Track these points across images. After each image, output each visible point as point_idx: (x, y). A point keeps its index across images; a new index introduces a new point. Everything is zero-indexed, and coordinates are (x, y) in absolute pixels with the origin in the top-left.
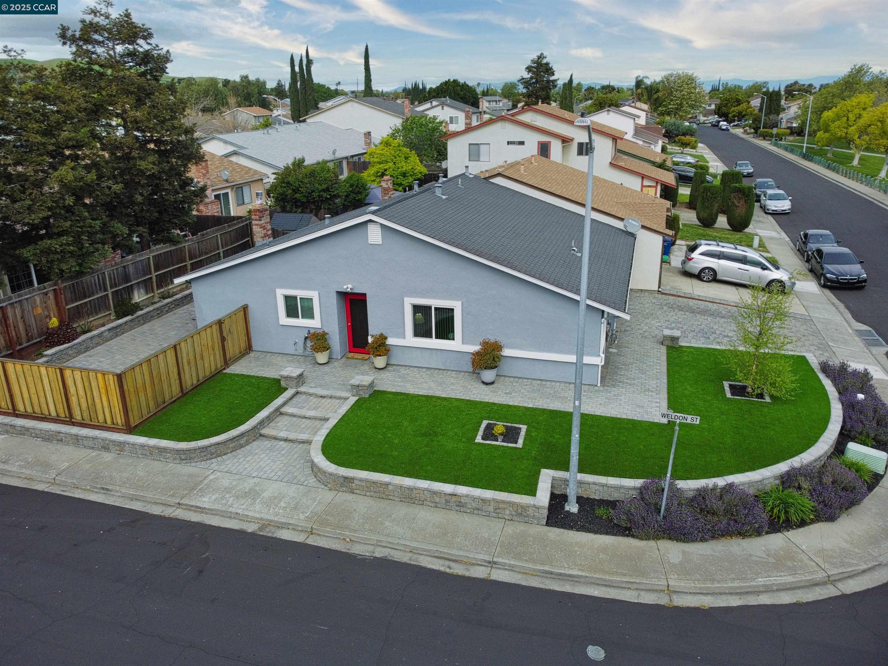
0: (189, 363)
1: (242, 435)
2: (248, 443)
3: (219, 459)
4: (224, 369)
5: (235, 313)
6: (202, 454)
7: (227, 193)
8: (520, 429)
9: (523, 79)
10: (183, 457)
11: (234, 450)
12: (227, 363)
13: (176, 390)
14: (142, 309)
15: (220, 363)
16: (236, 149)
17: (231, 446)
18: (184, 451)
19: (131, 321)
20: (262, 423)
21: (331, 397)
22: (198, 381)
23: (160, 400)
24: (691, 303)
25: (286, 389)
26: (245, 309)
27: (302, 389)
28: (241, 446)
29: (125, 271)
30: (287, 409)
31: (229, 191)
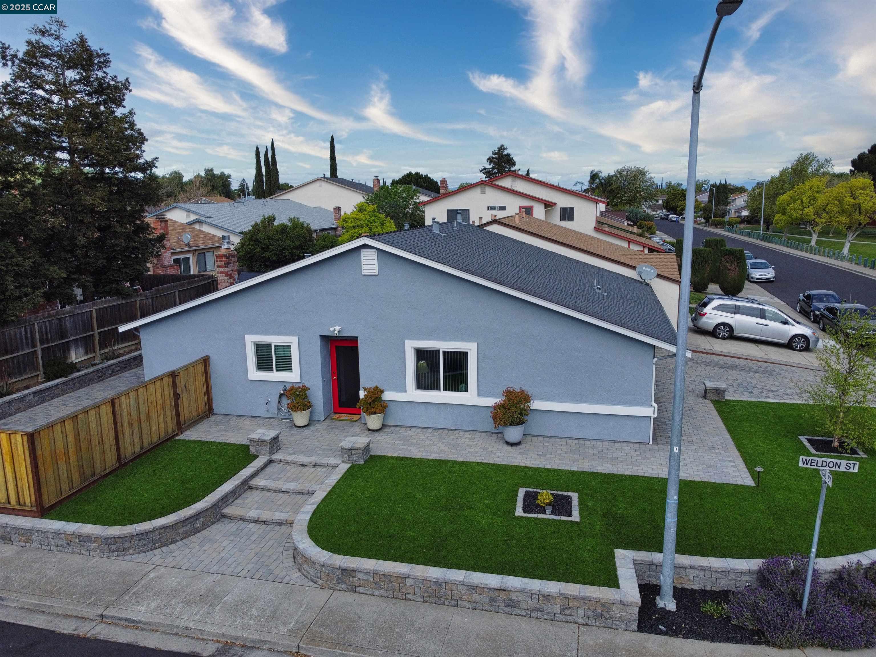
0: (130, 424)
1: (198, 515)
2: (205, 526)
3: (164, 549)
4: (177, 435)
5: (193, 365)
6: (141, 543)
7: (188, 258)
8: (570, 497)
9: (485, 169)
10: (114, 547)
11: (186, 536)
12: (180, 428)
13: (111, 460)
14: (79, 371)
15: (171, 427)
16: (198, 217)
17: (181, 531)
18: (115, 539)
19: (64, 383)
20: (225, 500)
21: (315, 465)
22: (142, 448)
23: (88, 472)
25: (256, 457)
26: (206, 361)
27: (277, 456)
28: (196, 531)
29: (61, 325)
30: (259, 482)
31: (190, 255)
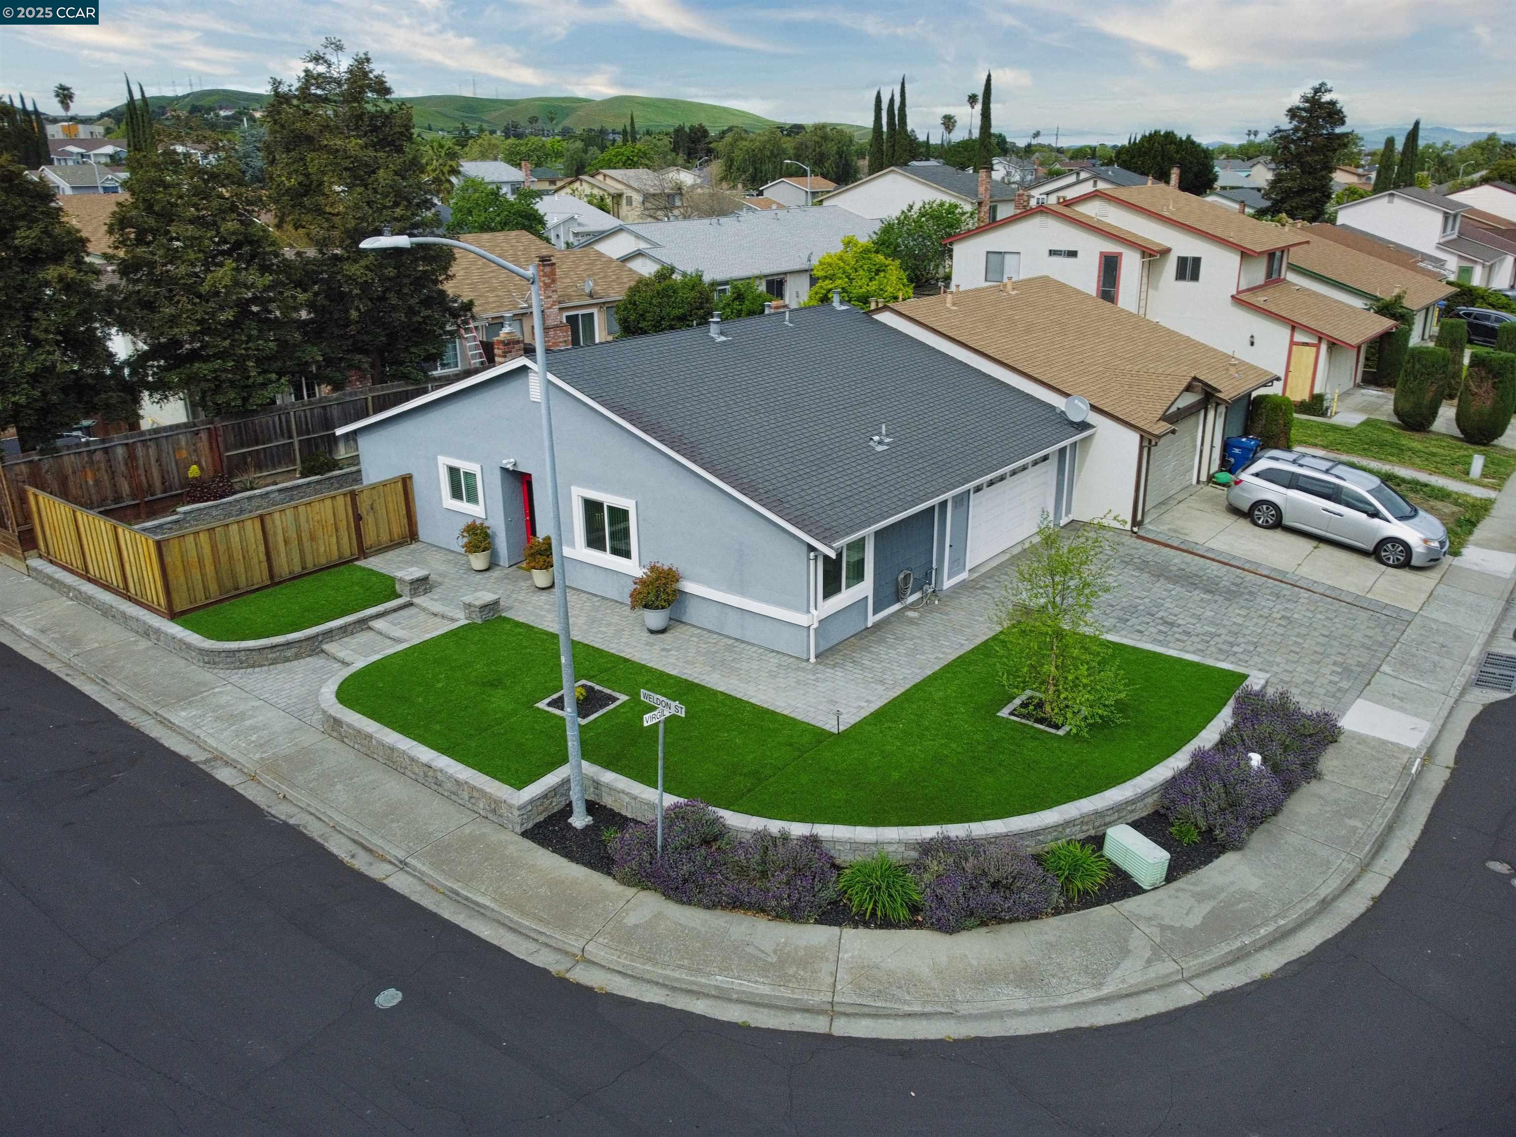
0: (286, 542)
1: (288, 644)
2: (297, 657)
3: (250, 670)
4: (357, 559)
6: (229, 660)
7: (592, 314)
8: (616, 700)
9: (1280, 131)
10: (206, 659)
11: (274, 662)
12: (363, 553)
13: (260, 575)
15: (348, 550)
16: (642, 245)
17: (270, 656)
20: (329, 635)
21: (443, 617)
22: (303, 568)
24: (1177, 559)
25: (401, 596)
26: (406, 481)
27: (416, 600)
28: (287, 660)
29: (325, 414)
30: (378, 624)
31: (595, 310)
